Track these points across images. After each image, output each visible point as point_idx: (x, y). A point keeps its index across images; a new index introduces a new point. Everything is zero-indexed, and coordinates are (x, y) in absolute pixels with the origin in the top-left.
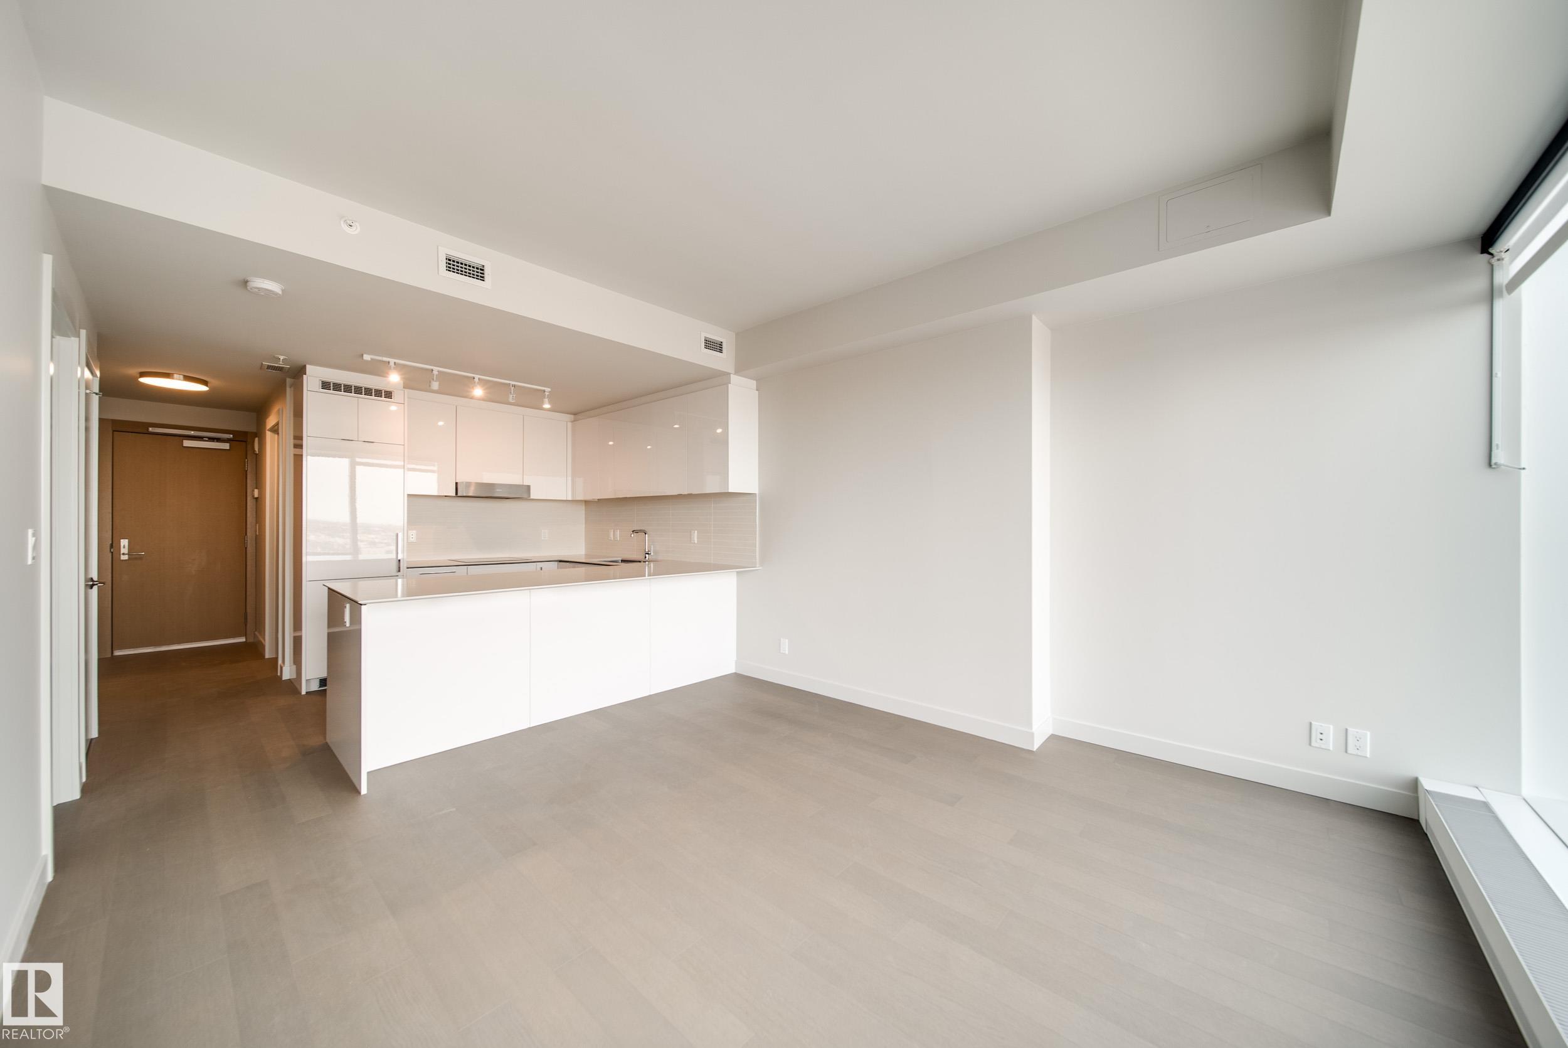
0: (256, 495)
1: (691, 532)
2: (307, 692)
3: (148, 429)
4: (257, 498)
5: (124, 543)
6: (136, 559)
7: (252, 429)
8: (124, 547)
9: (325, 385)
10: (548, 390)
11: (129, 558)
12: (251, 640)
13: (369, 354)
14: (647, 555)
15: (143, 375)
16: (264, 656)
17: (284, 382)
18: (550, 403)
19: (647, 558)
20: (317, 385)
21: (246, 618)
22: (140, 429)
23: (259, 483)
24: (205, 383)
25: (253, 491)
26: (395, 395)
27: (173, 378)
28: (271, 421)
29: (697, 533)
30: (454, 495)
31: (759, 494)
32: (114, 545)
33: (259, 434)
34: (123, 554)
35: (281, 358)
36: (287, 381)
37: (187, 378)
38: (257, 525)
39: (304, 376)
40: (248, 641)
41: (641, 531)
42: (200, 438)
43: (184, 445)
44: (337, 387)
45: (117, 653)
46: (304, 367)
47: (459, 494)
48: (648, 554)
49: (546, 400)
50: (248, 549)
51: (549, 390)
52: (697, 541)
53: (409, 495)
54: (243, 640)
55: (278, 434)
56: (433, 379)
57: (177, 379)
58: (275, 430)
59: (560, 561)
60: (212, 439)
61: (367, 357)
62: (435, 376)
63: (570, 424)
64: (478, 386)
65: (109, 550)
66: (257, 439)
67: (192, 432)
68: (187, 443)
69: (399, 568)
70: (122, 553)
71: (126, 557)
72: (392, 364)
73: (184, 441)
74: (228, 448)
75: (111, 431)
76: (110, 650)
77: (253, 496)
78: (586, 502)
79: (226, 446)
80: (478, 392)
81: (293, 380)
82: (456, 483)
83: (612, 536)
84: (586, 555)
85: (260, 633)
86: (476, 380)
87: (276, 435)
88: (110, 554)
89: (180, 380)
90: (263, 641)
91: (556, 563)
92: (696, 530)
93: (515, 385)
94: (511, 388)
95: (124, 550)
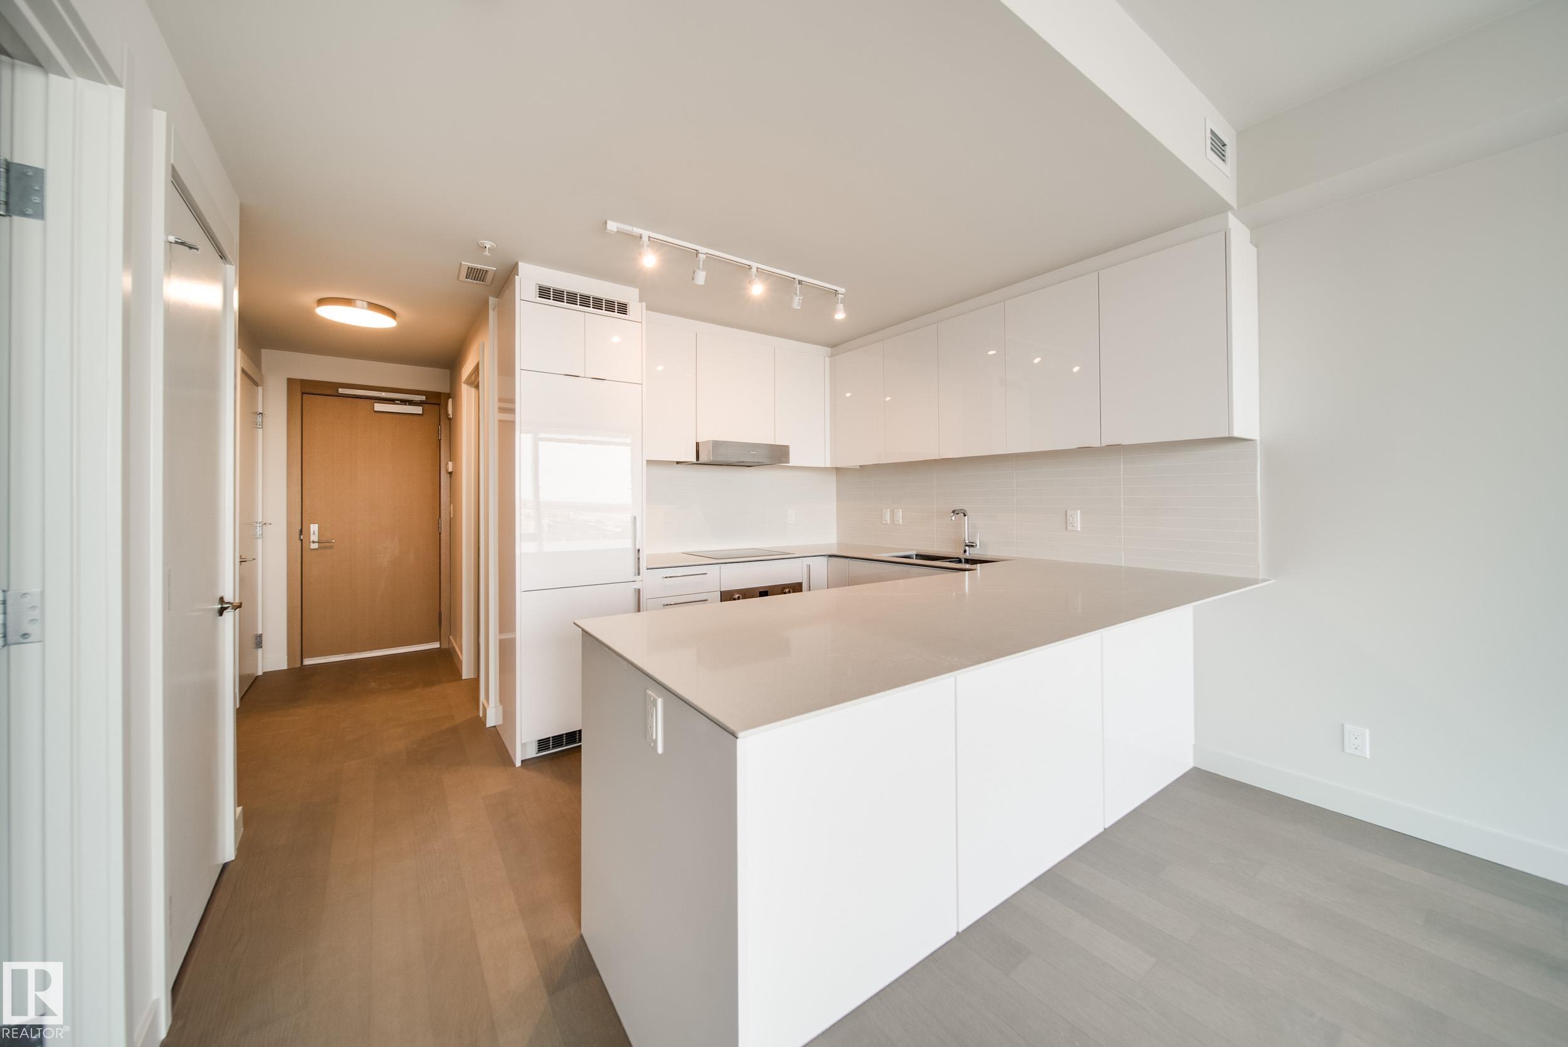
0: (450, 470)
1: (1066, 512)
2: (522, 761)
3: (338, 390)
4: (450, 473)
5: (314, 528)
6: (326, 548)
7: (444, 389)
8: (314, 534)
9: (544, 292)
10: (841, 290)
11: (319, 547)
12: (445, 646)
13: (615, 221)
14: (967, 548)
15: (321, 302)
16: (461, 676)
17: (486, 303)
19: (967, 553)
21: (440, 620)
22: (328, 390)
23: (453, 456)
24: (392, 314)
25: (447, 464)
26: (630, 309)
27: (355, 306)
28: (467, 370)
29: (1081, 513)
30: (694, 460)
31: (1261, 440)
32: (303, 530)
33: (451, 394)
34: (313, 542)
36: (490, 302)
37: (373, 306)
38: (452, 505)
39: (516, 276)
40: (442, 647)
42: (392, 401)
43: (375, 409)
44: (559, 296)
45: (308, 662)
46: (516, 264)
47: (702, 460)
49: (841, 306)
50: (442, 535)
51: (843, 290)
52: (1081, 527)
53: (649, 462)
54: (436, 645)
55: (477, 387)
56: (699, 269)
57: (360, 307)
58: (474, 382)
60: (404, 402)
61: (612, 226)
62: (701, 263)
63: (827, 359)
64: (757, 280)
65: (298, 537)
66: (450, 400)
67: (384, 394)
68: (378, 407)
69: (639, 569)
70: (311, 541)
71: (315, 546)
72: (645, 239)
73: (375, 404)
74: (421, 413)
75: (300, 394)
76: (299, 659)
77: (447, 470)
78: (838, 471)
79: (418, 410)
81: (497, 299)
82: (697, 444)
83: (889, 519)
85: (455, 639)
87: (473, 390)
88: (300, 542)
89: (363, 308)
90: (459, 654)
92: (1077, 510)
93: (800, 282)
94: (796, 287)
95: (314, 537)
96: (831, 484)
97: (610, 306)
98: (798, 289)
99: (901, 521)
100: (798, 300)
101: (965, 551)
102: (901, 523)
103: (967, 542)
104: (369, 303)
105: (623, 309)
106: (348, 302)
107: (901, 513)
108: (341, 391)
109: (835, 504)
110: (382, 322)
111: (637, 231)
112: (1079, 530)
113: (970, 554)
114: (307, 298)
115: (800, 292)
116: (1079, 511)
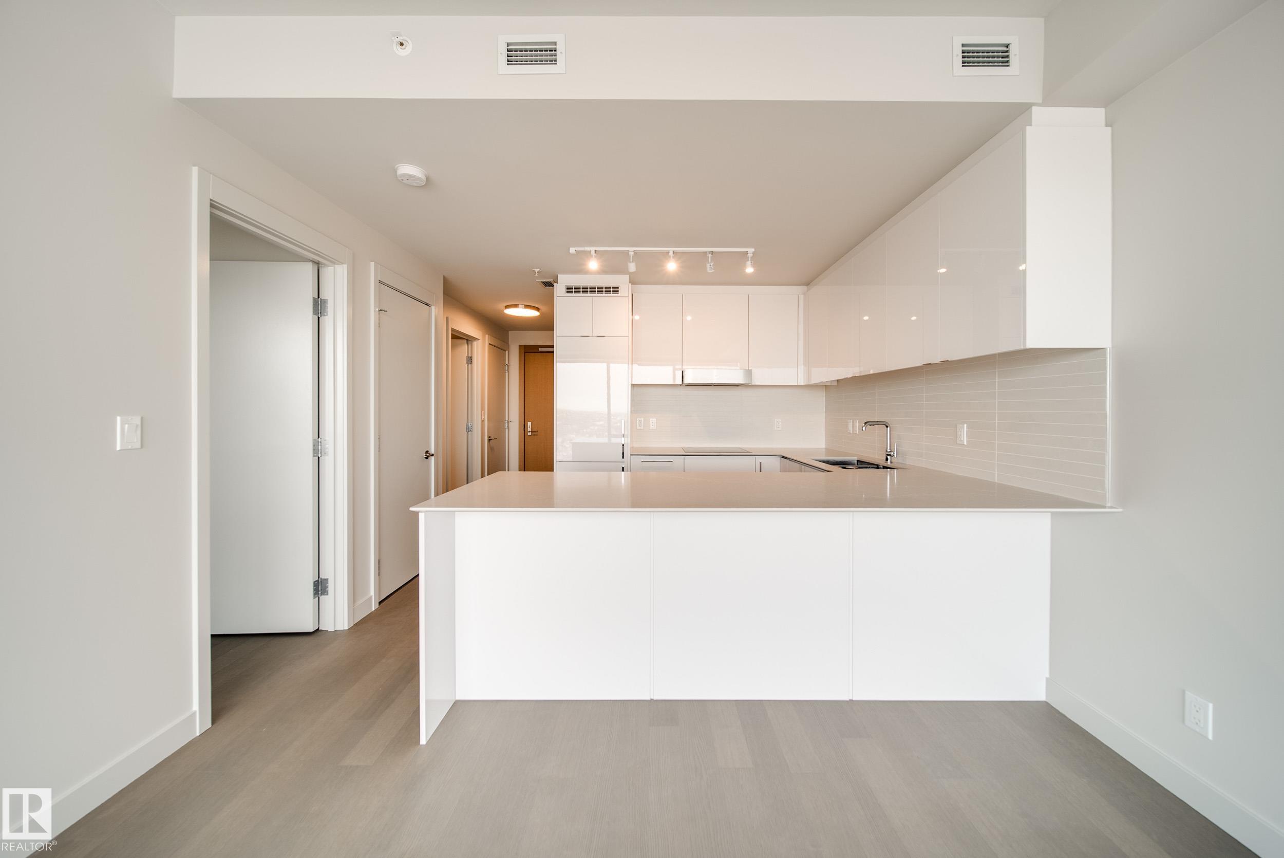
1: (956, 426)
3: (538, 348)
5: (529, 424)
6: (535, 434)
9: (569, 290)
10: (751, 252)
13: (574, 247)
15: (507, 307)
18: (753, 265)
19: (889, 461)
20: (564, 290)
22: (535, 350)
24: (538, 309)
26: (620, 289)
27: (520, 307)
29: (967, 427)
34: (529, 432)
35: (536, 271)
37: (527, 306)
39: (556, 283)
41: (878, 423)
44: (577, 290)
46: (557, 276)
48: (890, 455)
49: (749, 263)
51: (753, 250)
52: (967, 441)
53: (632, 385)
57: (522, 308)
59: (783, 457)
61: (573, 250)
64: (672, 260)
71: (530, 434)
75: (523, 352)
80: (672, 266)
82: (682, 372)
83: (851, 428)
84: (826, 449)
86: (671, 254)
89: (524, 308)
91: (779, 458)
92: (964, 424)
93: (712, 253)
94: (708, 257)
95: (529, 429)
96: (821, 398)
97: (608, 290)
98: (710, 258)
99: (858, 430)
100: (709, 266)
101: (887, 459)
102: (858, 433)
103: (888, 450)
104: (525, 305)
105: (616, 290)
106: (516, 306)
107: (858, 424)
108: (540, 349)
109: (824, 415)
110: (533, 313)
111: (587, 249)
112: (965, 444)
113: (891, 462)
114: (501, 306)
115: (711, 261)
116: (965, 425)
